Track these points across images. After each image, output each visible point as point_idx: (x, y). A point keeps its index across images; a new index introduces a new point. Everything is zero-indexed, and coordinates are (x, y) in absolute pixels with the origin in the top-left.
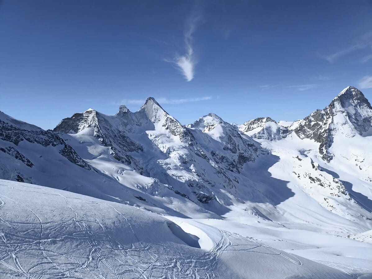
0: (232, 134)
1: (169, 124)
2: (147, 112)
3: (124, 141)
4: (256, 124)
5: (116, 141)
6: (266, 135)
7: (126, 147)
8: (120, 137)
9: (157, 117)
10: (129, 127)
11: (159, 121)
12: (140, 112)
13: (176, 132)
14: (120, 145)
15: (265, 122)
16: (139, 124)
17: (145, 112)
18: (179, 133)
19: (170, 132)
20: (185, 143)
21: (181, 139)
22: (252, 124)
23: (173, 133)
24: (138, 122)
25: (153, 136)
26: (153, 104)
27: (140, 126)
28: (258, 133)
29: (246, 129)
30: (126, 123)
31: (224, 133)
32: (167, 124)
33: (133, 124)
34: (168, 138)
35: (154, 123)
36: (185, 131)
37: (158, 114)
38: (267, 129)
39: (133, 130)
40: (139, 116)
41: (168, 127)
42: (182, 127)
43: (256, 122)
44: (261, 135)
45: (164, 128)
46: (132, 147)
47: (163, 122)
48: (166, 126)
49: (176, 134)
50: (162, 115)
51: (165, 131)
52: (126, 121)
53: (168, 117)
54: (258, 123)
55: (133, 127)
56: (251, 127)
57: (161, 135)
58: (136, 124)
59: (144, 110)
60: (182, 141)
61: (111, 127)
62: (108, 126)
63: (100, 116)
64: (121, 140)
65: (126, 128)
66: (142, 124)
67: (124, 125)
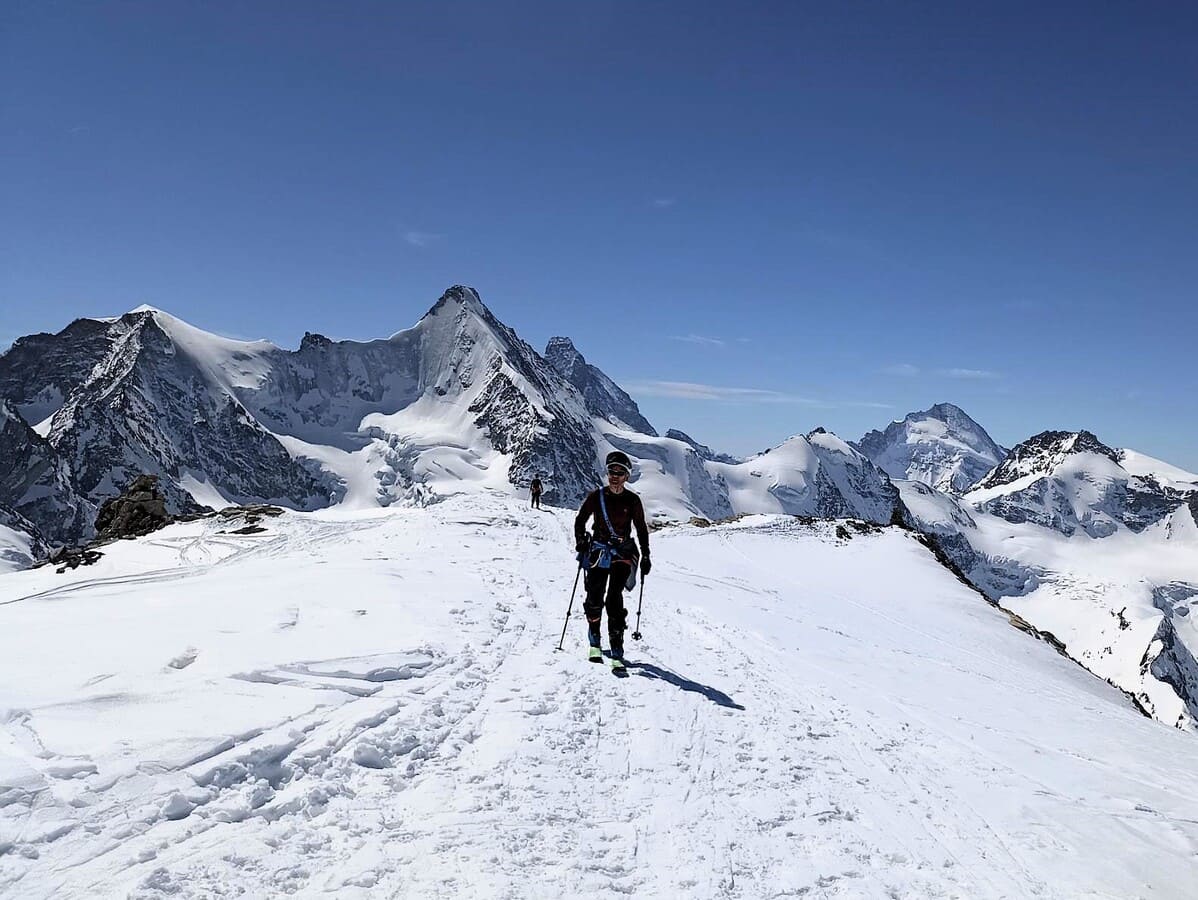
0: (854, 483)
1: (497, 403)
2: (427, 344)
3: (239, 451)
4: (1031, 460)
5: (198, 445)
6: (1049, 508)
7: (245, 476)
8: (226, 434)
9: (461, 372)
10: (312, 398)
11: (466, 386)
12: (394, 344)
13: (509, 439)
14: (211, 461)
15: (1069, 451)
16: (371, 391)
17: (418, 345)
18: (517, 444)
19: (489, 437)
20: (523, 487)
21: (512, 468)
22: (1017, 455)
23: (498, 440)
24: (368, 382)
25: (400, 446)
26: (464, 314)
27: (373, 401)
28: (1014, 493)
29: (989, 476)
30: (307, 380)
31: (806, 474)
32: (487, 401)
33: (338, 388)
34: (467, 459)
35: (442, 393)
36: (541, 437)
37: (469, 360)
38: (1060, 483)
39: (328, 412)
40: (384, 358)
41: (486, 416)
42: (538, 421)
43: (1036, 449)
44: (1026, 507)
45: (474, 417)
46: (279, 479)
47: (478, 392)
48: (481, 411)
49: (508, 448)
50: (485, 364)
51: (471, 431)
52: (307, 373)
53: (502, 375)
54: (1040, 455)
55: (334, 401)
56: (1011, 469)
57: (439, 445)
58: (355, 392)
59: (414, 336)
60: (513, 476)
61: (200, 387)
62: (185, 381)
63: (160, 338)
64: (230, 444)
65: (298, 399)
66: (385, 392)
67: (289, 390)
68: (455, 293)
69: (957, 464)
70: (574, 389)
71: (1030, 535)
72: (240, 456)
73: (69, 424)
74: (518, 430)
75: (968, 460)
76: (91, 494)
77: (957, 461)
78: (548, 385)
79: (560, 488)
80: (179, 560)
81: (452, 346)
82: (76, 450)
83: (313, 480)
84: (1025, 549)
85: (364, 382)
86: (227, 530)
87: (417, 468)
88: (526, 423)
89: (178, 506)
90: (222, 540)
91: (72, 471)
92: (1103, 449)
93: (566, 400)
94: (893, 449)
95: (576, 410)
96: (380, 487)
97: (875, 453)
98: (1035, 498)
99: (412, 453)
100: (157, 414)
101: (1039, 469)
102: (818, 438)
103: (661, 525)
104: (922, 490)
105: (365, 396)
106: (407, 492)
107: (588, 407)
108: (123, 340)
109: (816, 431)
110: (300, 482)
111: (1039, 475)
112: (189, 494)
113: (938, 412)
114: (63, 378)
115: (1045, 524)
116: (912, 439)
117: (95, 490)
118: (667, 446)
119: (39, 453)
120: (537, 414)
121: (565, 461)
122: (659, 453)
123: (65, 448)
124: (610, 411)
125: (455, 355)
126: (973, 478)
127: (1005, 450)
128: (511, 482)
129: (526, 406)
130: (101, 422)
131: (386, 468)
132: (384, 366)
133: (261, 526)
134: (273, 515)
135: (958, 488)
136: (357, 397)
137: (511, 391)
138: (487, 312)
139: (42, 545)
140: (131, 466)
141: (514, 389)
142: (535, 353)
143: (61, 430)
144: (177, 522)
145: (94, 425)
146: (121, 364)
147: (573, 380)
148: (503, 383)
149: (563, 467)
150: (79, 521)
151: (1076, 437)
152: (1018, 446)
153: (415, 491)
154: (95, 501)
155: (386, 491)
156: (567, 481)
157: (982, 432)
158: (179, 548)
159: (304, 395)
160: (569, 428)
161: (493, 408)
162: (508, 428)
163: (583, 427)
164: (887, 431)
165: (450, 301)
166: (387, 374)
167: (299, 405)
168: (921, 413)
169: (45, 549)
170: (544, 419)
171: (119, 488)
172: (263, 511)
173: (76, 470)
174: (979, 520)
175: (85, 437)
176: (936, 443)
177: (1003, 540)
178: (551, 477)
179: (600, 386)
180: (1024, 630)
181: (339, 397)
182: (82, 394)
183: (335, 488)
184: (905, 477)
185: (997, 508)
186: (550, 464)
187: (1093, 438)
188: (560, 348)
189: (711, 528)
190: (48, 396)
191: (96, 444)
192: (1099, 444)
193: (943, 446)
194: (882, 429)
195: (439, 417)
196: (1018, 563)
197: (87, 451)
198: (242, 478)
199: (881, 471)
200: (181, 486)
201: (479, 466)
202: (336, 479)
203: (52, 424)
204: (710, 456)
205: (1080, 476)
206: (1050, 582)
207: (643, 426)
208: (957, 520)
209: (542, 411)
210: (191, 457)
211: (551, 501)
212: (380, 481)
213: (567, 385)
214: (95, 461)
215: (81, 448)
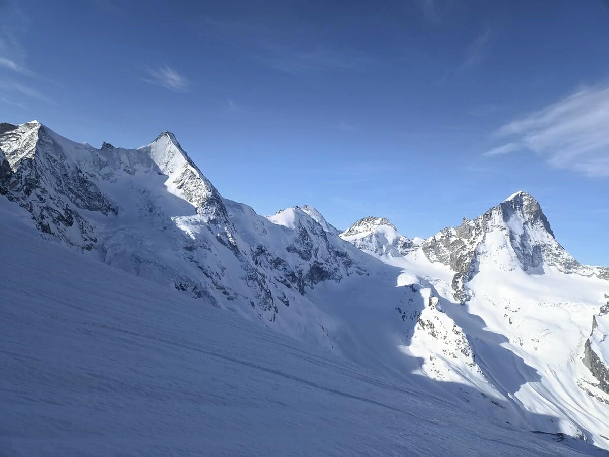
1: (187, 180)
2: (154, 154)
3: (80, 189)
4: (363, 227)
5: (63, 184)
6: (373, 245)
7: (83, 200)
8: (75, 181)
9: (169, 166)
10: (106, 170)
11: (172, 172)
12: (139, 151)
13: (193, 196)
14: (69, 192)
15: (379, 225)
16: (130, 170)
17: (150, 153)
18: (198, 198)
19: (184, 194)
21: (197, 208)
22: (358, 224)
23: (188, 196)
24: (129, 166)
26: (169, 143)
27: (131, 174)
28: (360, 239)
30: (104, 162)
31: (295, 223)
32: (182, 180)
33: (117, 167)
35: (161, 174)
37: (172, 161)
38: (377, 236)
39: (113, 177)
40: (136, 157)
41: (182, 185)
42: (206, 190)
43: (364, 223)
44: (365, 244)
45: (177, 185)
46: (97, 203)
47: (178, 175)
48: (179, 183)
49: (193, 200)
50: (180, 164)
51: (176, 191)
52: (104, 159)
53: (188, 169)
54: (366, 225)
55: (115, 172)
56: (356, 229)
58: (124, 170)
59: (149, 150)
60: (198, 211)
61: (63, 159)
62: (57, 156)
63: (46, 135)
64: (76, 185)
65: (100, 170)
66: (136, 172)
67: (97, 165)
68: (166, 134)
72: (80, 191)
74: (197, 193)
79: (218, 218)
81: (165, 155)
83: (110, 205)
88: (201, 189)
98: (369, 241)
100: (46, 168)
101: (367, 230)
105: (128, 172)
108: (27, 134)
111: (368, 232)
119: (15, 177)
120: (206, 187)
121: (219, 207)
125: (166, 159)
129: (200, 183)
130: (31, 167)
132: (136, 160)
136: (125, 172)
137: (193, 176)
138: (178, 143)
141: (195, 175)
145: (29, 169)
146: (28, 145)
148: (189, 172)
149: (218, 209)
152: (359, 221)
156: (220, 215)
159: (103, 169)
161: (185, 183)
162: (193, 191)
165: (164, 137)
166: (137, 164)
167: (100, 172)
170: (209, 189)
175: (26, 173)
178: (214, 213)
185: (354, 244)
186: (213, 208)
191: (29, 177)
205: (383, 234)
210: (61, 189)
211: (214, 223)
214: (29, 184)
215: (24, 178)
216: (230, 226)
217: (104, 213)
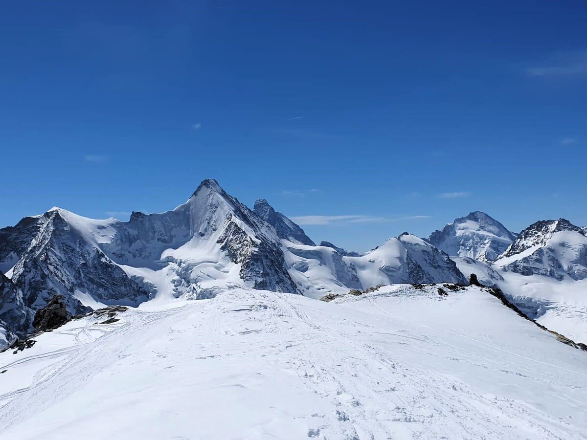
0: (428, 261)
1: (231, 237)
2: (194, 211)
3: (102, 276)
4: (532, 238)
5: (83, 275)
6: (546, 265)
7: (106, 289)
8: (96, 268)
9: (212, 223)
10: (138, 244)
11: (215, 230)
12: (177, 213)
13: (238, 256)
14: (89, 283)
15: (554, 231)
16: (166, 238)
17: (189, 211)
18: (243, 258)
19: (228, 256)
20: (248, 280)
21: (241, 271)
22: (523, 236)
23: (233, 256)
24: (164, 233)
25: (183, 265)
26: (211, 194)
27: (168, 243)
28: (524, 258)
29: (508, 250)
30: (134, 236)
31: (400, 259)
32: (226, 237)
33: (150, 238)
34: (218, 268)
35: (202, 235)
36: (255, 253)
37: (215, 216)
38: (551, 250)
39: (146, 251)
40: (172, 220)
41: (226, 244)
42: (252, 244)
43: (534, 232)
44: (532, 266)
45: (220, 246)
46: (123, 289)
47: (220, 233)
48: (223, 242)
49: (238, 260)
50: (223, 217)
51: (218, 253)
52: (133, 232)
53: (233, 222)
54: (537, 235)
55: (148, 245)
56: (520, 245)
57: (202, 262)
58: (158, 240)
59: (187, 207)
60: (242, 275)
61: (82, 245)
62: (75, 243)
63: (62, 223)
64: (98, 273)
65: (130, 246)
66: (174, 238)
67: (125, 242)
68: (206, 183)
69: (488, 245)
70: (270, 226)
71: (537, 282)
72: (103, 279)
73: (21, 270)
74: (243, 250)
75: (494, 242)
76: (33, 306)
77: (487, 243)
78: (257, 225)
79: (267, 279)
80: (75, 342)
81: (206, 210)
82: (25, 284)
83: (140, 287)
84: (534, 291)
85: (163, 234)
86: (99, 322)
87: (192, 276)
88: (247, 246)
89: (74, 308)
90: (96, 328)
91: (24, 294)
92: (575, 228)
93: (266, 232)
94: (448, 240)
95: (272, 236)
96: (174, 288)
97: (439, 243)
98: (537, 260)
99: (189, 268)
100: (62, 261)
101: (537, 243)
102: (405, 238)
103: (334, 296)
104: (469, 261)
105: (164, 241)
106: (188, 289)
107: (278, 234)
108: (45, 226)
109: (403, 234)
110: (134, 289)
111: (538, 247)
112: (79, 301)
113: (473, 217)
114: (18, 248)
115: (545, 275)
116: (459, 233)
117: (35, 303)
118: (321, 250)
119: (8, 287)
120: (252, 241)
121: (269, 264)
122: (317, 255)
123: (20, 283)
124: (290, 235)
125: (207, 215)
126: (499, 252)
127: (515, 234)
128: (241, 278)
129: (246, 237)
130: (36, 268)
131: (176, 278)
132: (172, 224)
133: (116, 318)
134: (122, 311)
135: (491, 258)
136: (160, 242)
137: (238, 230)
138: (223, 191)
139: (11, 334)
140: (51, 289)
141: (239, 229)
142: (249, 209)
143: (18, 274)
144: (73, 320)
145: (33, 270)
146: (44, 238)
147: (268, 221)
148: (233, 227)
149: (268, 267)
150: (27, 320)
151: (557, 222)
152: (523, 231)
153: (192, 288)
154: (35, 309)
155: (177, 289)
156: (270, 275)
157: (500, 225)
158: (75, 335)
159: (133, 244)
160: (269, 246)
161: (229, 240)
162: (238, 249)
163: (277, 245)
164: (444, 230)
165: (204, 188)
166: (174, 229)
167: (131, 249)
168: (463, 218)
169: (12, 336)
170: (256, 243)
171: (46, 301)
172: (117, 309)
173: (25, 294)
174: (505, 276)
175: (29, 276)
176: (474, 234)
177: (521, 286)
178: (262, 274)
179: (284, 222)
180: (567, 343)
181: (150, 243)
182: (27, 255)
183: (151, 290)
184: (458, 255)
185: (514, 268)
186: (261, 267)
187: (567, 222)
188: (261, 206)
189: (363, 295)
190: (11, 258)
191: (34, 279)
192: (572, 225)
193: (478, 235)
194: (441, 229)
195: (201, 248)
196: (531, 299)
197: (30, 284)
198: (105, 290)
199: (443, 253)
200: (75, 297)
201: (224, 272)
202: (151, 286)
203: (14, 271)
204: (345, 254)
205: (563, 245)
206: (553, 308)
207: (307, 241)
208: (492, 277)
209: (254, 239)
210: (79, 281)
211: (263, 287)
212: (174, 285)
213: (266, 224)
214: (34, 288)
215: (27, 282)
216: (286, 285)
217: (133, 300)
